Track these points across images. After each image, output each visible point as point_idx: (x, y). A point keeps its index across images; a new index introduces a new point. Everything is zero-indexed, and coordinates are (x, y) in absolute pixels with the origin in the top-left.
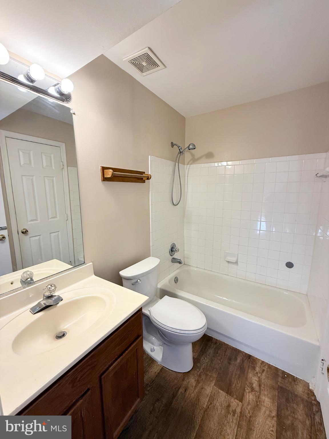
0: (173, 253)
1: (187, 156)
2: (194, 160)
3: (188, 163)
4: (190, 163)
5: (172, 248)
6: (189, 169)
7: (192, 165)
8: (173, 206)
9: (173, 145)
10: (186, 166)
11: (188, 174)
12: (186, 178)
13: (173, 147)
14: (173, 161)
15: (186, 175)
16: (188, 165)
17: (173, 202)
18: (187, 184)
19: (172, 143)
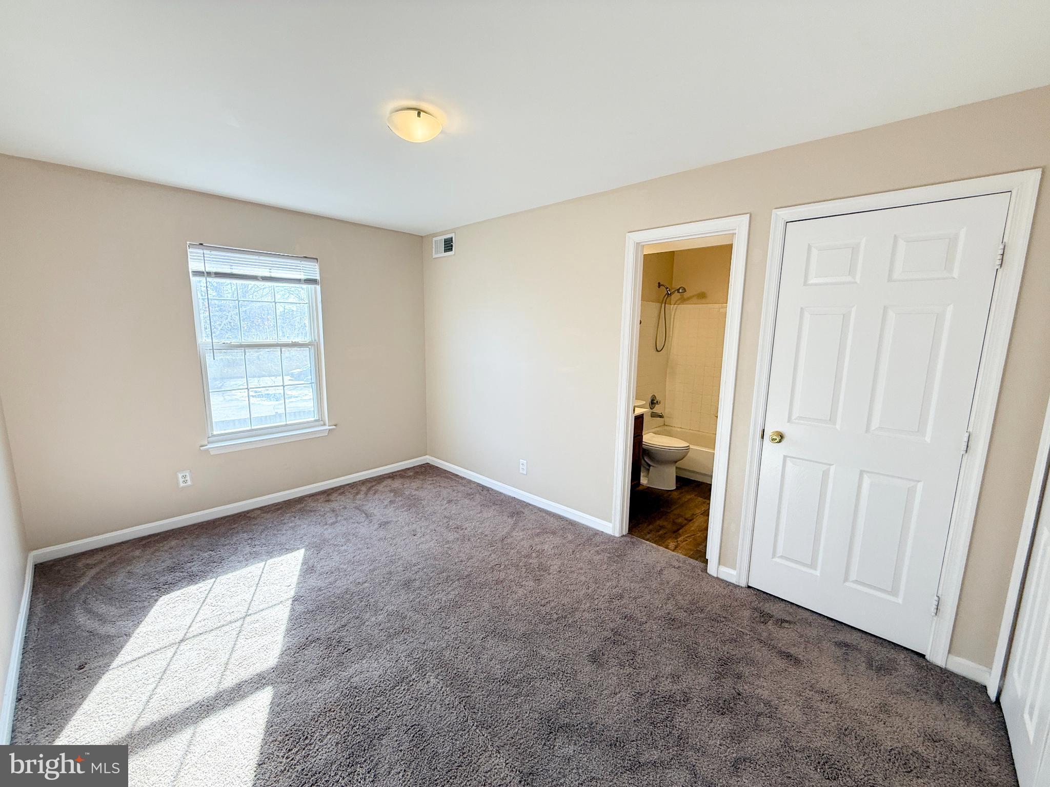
0: (653, 405)
1: (675, 296)
2: (683, 300)
3: (676, 302)
4: (678, 302)
5: (652, 400)
6: (676, 309)
7: (680, 305)
8: (657, 353)
9: (659, 285)
10: (672, 306)
11: (674, 316)
12: (672, 320)
13: (659, 288)
14: (658, 302)
15: (672, 317)
16: (675, 304)
17: (656, 348)
18: (673, 328)
19: (659, 283)
